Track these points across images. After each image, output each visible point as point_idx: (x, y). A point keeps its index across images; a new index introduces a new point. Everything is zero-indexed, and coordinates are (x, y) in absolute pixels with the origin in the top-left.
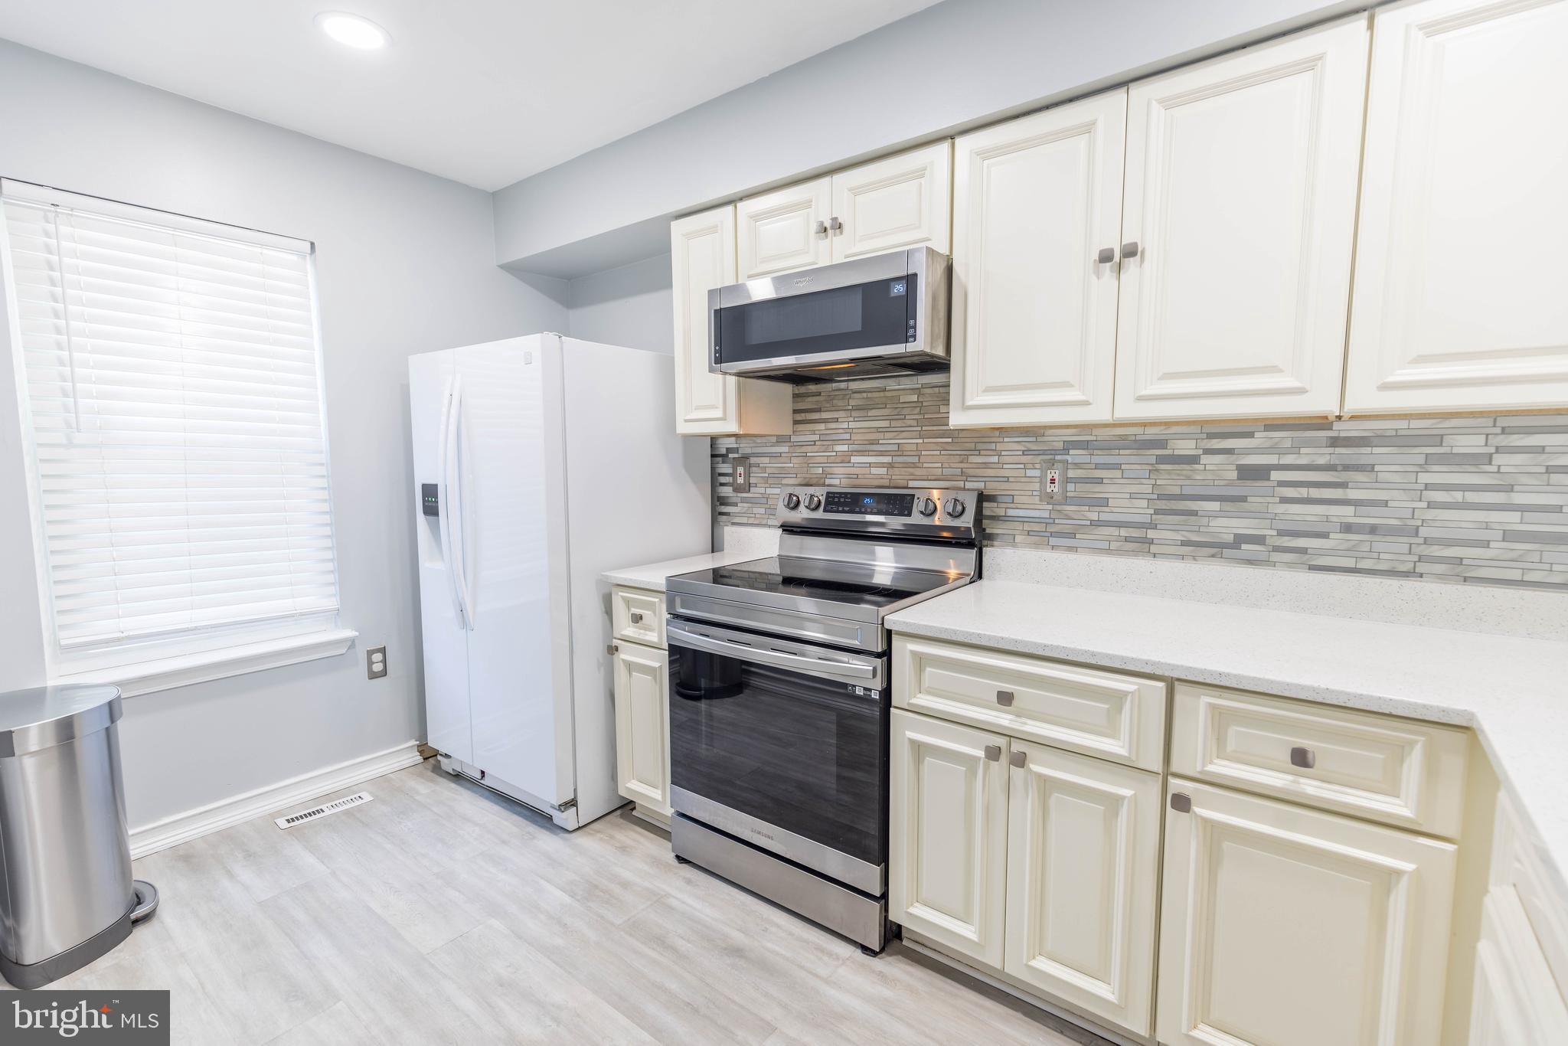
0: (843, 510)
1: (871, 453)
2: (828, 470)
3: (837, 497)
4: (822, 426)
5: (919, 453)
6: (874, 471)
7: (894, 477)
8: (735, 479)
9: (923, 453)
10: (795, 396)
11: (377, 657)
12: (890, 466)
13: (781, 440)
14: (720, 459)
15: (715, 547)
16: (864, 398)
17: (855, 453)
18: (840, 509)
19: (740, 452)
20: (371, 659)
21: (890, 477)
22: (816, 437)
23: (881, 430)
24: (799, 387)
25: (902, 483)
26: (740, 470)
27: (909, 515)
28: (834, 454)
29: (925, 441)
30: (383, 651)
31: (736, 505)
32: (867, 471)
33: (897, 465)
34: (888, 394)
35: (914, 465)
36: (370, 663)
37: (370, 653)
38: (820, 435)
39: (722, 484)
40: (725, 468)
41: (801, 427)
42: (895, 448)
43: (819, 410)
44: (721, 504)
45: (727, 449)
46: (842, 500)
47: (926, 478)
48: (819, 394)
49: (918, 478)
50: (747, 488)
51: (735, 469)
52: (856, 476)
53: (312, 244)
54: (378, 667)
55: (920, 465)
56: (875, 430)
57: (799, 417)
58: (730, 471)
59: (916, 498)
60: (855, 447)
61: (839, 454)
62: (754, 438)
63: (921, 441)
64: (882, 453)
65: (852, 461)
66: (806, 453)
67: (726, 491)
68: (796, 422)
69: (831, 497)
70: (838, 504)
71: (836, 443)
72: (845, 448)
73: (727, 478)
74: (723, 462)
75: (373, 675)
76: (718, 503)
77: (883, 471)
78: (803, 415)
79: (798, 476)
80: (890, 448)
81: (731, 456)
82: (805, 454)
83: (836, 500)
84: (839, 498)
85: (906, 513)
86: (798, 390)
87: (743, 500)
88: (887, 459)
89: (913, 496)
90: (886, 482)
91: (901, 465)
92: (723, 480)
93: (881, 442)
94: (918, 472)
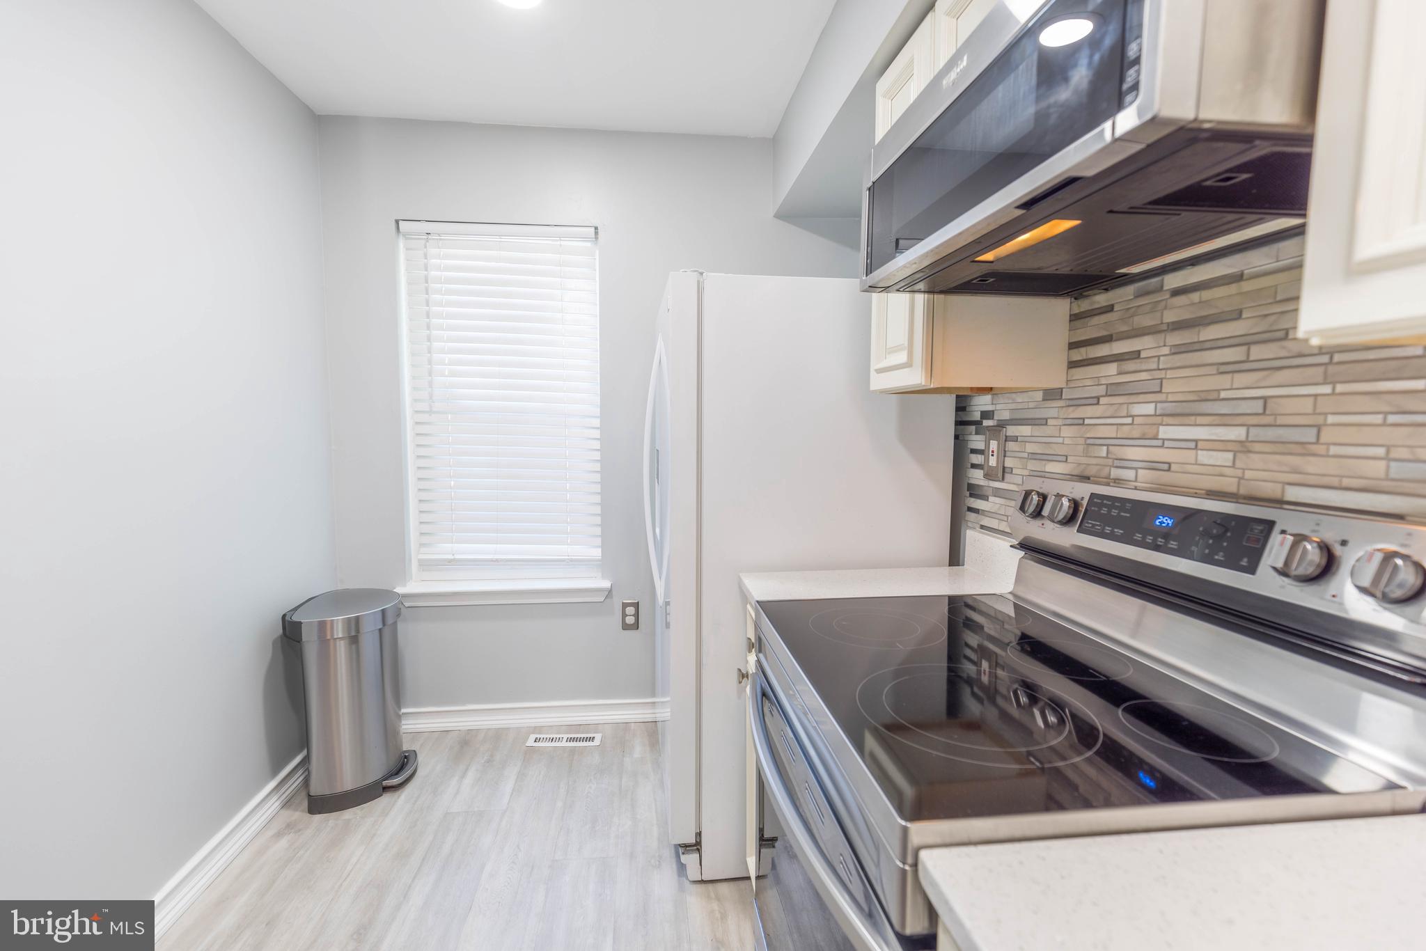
0: (1112, 532)
1: (1200, 420)
2: (1118, 452)
3: (1106, 506)
4: (1112, 368)
5: (1320, 420)
6: (1204, 457)
7: (1248, 474)
8: (987, 460)
9: (1331, 419)
10: (1074, 318)
11: (630, 610)
12: (1242, 447)
13: (1052, 394)
14: (973, 428)
15: (955, 557)
16: (1193, 304)
17: (1166, 420)
18: (1108, 530)
19: (996, 417)
20: (625, 611)
21: (1239, 473)
22: (1101, 390)
23: (1223, 368)
24: (1079, 302)
25: (1270, 490)
26: (994, 445)
27: (1251, 569)
28: (1129, 420)
29: (1340, 388)
30: (636, 605)
31: (985, 498)
32: (1189, 456)
33: (1257, 447)
34: (1246, 286)
35: (1303, 449)
36: (624, 615)
37: (625, 606)
38: (1107, 385)
39: (974, 466)
40: (977, 441)
41: (1079, 373)
42: (1257, 407)
43: (1108, 339)
44: (971, 495)
45: (982, 413)
46: (1114, 512)
47: (1335, 481)
48: (1110, 309)
49: (1312, 480)
50: (1000, 475)
51: (987, 445)
52: (1166, 467)
53: (596, 228)
54: (630, 620)
55: (1320, 449)
56: (1213, 370)
57: (1078, 355)
58: (981, 446)
59: (1277, 529)
60: (1169, 408)
61: (1137, 420)
62: (1014, 395)
63: (1327, 389)
64: (1224, 420)
65: (1161, 436)
66: (1084, 419)
67: (977, 477)
68: (1073, 365)
69: (1096, 504)
70: (1108, 520)
71: (1133, 399)
72: (1149, 409)
73: (979, 456)
74: (977, 433)
75: (626, 627)
76: (968, 494)
77: (1225, 458)
78: (1083, 350)
79: (1070, 459)
80: (1244, 407)
81: (986, 423)
82: (1081, 422)
83: (1104, 510)
84: (1110, 508)
85: (1244, 562)
86: (1079, 306)
87: (998, 493)
88: (1237, 433)
89: (1270, 524)
90: (1229, 485)
91: (1267, 448)
92: (976, 459)
93: (1223, 395)
94: (1313, 466)
